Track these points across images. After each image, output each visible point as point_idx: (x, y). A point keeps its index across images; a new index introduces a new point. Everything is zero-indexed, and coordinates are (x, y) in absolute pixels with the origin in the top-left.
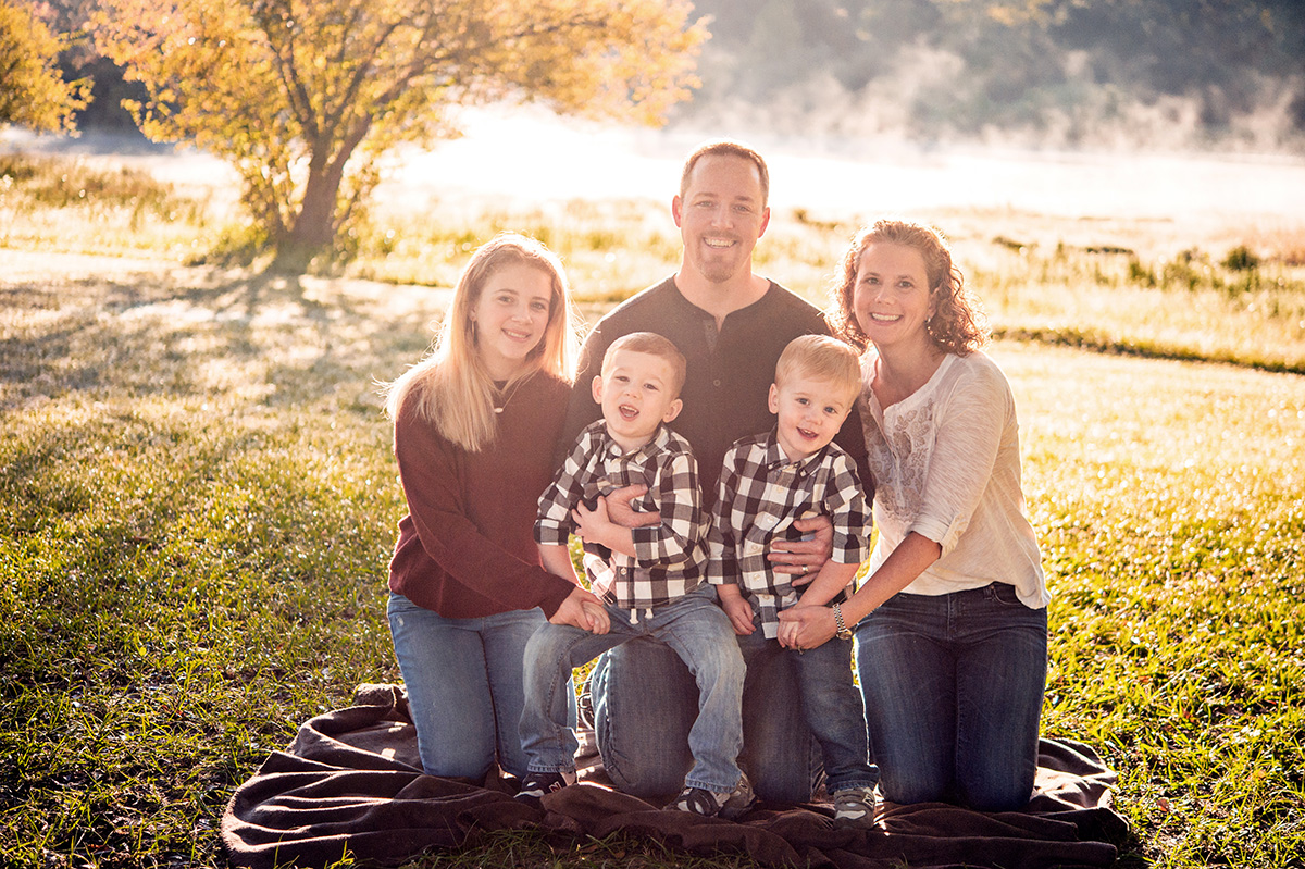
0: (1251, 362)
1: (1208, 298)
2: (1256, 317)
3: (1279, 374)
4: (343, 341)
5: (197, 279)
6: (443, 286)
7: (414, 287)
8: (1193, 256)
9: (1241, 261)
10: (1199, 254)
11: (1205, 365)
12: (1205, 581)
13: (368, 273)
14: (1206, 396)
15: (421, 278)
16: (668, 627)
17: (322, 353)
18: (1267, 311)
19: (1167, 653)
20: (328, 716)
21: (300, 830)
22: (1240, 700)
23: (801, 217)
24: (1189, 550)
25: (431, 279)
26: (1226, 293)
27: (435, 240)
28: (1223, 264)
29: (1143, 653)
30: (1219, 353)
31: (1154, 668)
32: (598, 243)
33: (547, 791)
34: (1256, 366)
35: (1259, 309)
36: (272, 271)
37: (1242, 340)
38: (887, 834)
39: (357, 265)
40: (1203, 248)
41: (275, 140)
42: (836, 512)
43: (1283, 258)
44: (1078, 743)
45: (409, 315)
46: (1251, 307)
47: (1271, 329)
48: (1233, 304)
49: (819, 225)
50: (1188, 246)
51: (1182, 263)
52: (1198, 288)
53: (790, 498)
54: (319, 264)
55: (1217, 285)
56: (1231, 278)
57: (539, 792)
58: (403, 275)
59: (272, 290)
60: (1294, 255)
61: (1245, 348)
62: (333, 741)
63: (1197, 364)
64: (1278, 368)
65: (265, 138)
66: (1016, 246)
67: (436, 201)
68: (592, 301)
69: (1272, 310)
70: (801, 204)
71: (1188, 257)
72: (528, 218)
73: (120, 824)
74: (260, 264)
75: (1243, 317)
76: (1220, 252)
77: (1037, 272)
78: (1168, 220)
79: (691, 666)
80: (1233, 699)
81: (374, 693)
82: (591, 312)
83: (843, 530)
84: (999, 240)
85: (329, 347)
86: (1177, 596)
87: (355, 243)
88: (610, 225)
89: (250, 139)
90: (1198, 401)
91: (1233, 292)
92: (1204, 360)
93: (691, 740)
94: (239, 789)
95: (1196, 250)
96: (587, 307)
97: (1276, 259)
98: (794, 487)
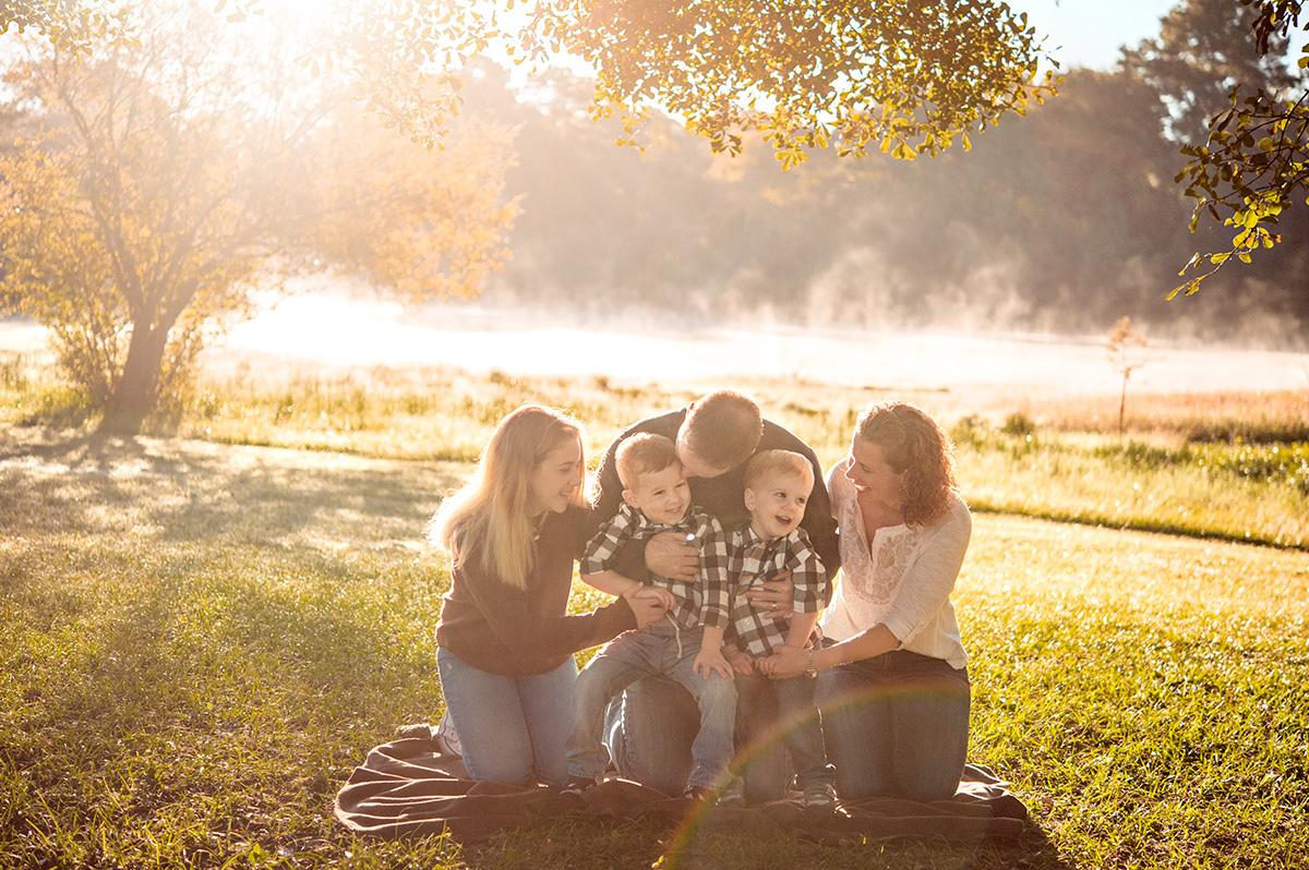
0: (1039, 513)
1: (993, 459)
2: (1039, 474)
3: (1066, 524)
4: (206, 492)
5: (36, 436)
6: (276, 446)
7: (248, 447)
8: (973, 422)
9: (1019, 427)
10: (979, 420)
11: (999, 517)
12: (1047, 663)
13: (200, 433)
14: (1005, 541)
15: (253, 437)
16: (677, 666)
17: (189, 501)
18: (1048, 469)
19: (1030, 707)
20: (388, 745)
21: (400, 817)
22: (1092, 739)
23: (603, 384)
24: (1028, 641)
25: (262, 438)
26: (1010, 456)
27: (255, 403)
28: (1003, 430)
29: (1012, 708)
30: (1009, 505)
31: (1021, 717)
32: (414, 407)
33: (584, 790)
34: (1045, 517)
35: (1041, 468)
36: (104, 431)
37: (1029, 495)
38: (849, 816)
39: (188, 426)
40: (983, 416)
41: (99, 307)
42: (795, 571)
43: (1056, 424)
44: (981, 766)
45: (254, 469)
46: (1034, 467)
47: (1055, 487)
48: (1016, 464)
49: (620, 392)
50: (968, 413)
51: (965, 427)
52: (982, 448)
53: (761, 567)
54: (150, 424)
55: (1001, 448)
56: (1010, 442)
57: (579, 791)
58: (236, 435)
59: (113, 447)
60: (1066, 421)
61: (1035, 501)
62: (400, 762)
63: (991, 515)
64: (1064, 519)
65: (91, 305)
66: (811, 413)
67: (247, 367)
68: (422, 460)
69: (1052, 469)
70: (602, 372)
71: (969, 423)
72: (340, 383)
73: (252, 817)
74: (91, 424)
75: (1027, 476)
76: (998, 419)
77: (835, 435)
78: (945, 390)
79: (695, 695)
80: (1087, 738)
81: (414, 730)
82: (424, 468)
83: (803, 588)
84: (791, 407)
85: (194, 496)
86: (1028, 671)
87: (179, 405)
88: (421, 392)
89: (74, 305)
90: (998, 545)
91: (1016, 455)
92: (997, 512)
93: (693, 750)
94: (339, 793)
95: (976, 417)
96: (420, 464)
97: (1050, 425)
98: (763, 560)
